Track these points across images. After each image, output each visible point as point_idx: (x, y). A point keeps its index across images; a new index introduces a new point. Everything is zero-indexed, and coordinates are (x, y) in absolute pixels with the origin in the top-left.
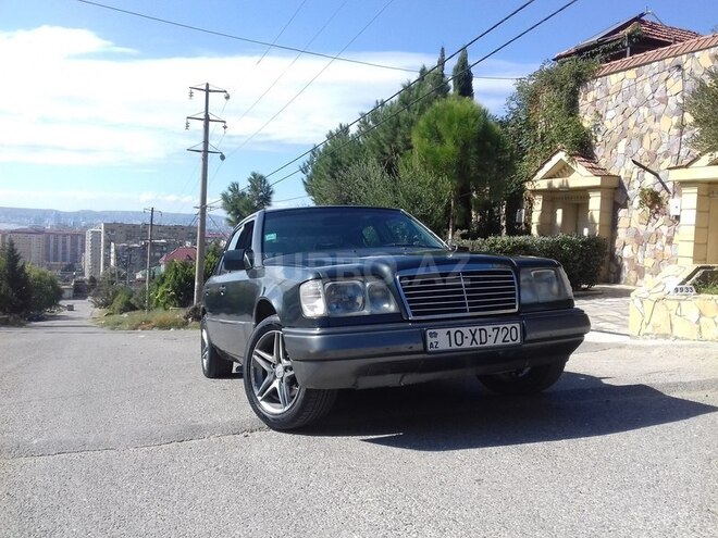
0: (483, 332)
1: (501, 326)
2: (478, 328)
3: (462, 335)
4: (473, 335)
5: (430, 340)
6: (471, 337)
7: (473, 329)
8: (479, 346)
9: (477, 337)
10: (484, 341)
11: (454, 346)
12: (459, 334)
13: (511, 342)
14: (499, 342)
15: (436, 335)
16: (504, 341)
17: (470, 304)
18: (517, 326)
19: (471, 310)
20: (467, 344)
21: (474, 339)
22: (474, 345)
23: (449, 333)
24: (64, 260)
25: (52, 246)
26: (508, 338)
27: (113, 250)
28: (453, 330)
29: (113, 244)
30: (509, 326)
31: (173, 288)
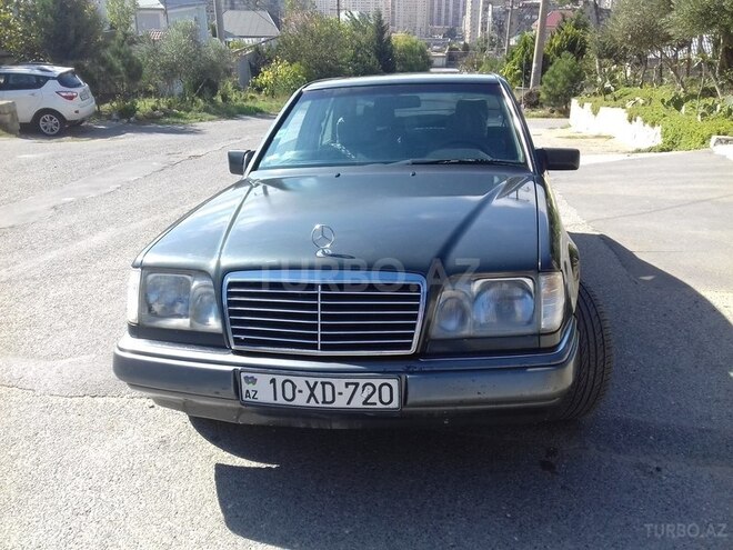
0: (328, 387)
1: (362, 382)
2: (320, 380)
3: (294, 387)
4: (312, 390)
5: (245, 387)
6: (307, 392)
7: (312, 381)
8: (321, 405)
9: (318, 392)
10: (329, 398)
11: (281, 400)
12: (288, 385)
13: (379, 405)
14: (357, 403)
15: (254, 381)
16: (365, 403)
17: (324, 337)
18: (394, 383)
19: (324, 348)
20: (301, 400)
21: (312, 395)
22: (312, 403)
23: (273, 381)
24: (446, 24)
25: (436, 9)
26: (375, 398)
27: (490, 13)
28: (280, 379)
29: (490, 6)
30: (377, 383)
31: (521, 65)
